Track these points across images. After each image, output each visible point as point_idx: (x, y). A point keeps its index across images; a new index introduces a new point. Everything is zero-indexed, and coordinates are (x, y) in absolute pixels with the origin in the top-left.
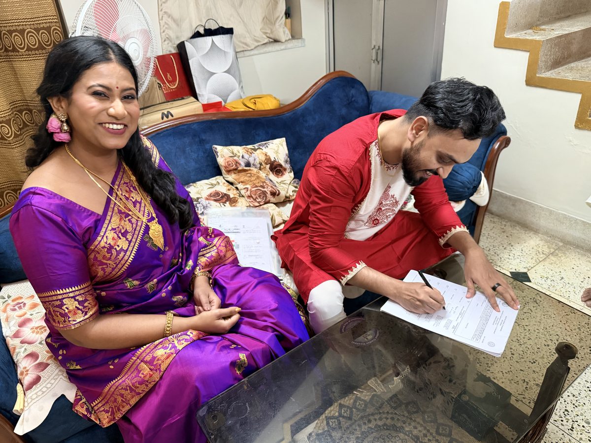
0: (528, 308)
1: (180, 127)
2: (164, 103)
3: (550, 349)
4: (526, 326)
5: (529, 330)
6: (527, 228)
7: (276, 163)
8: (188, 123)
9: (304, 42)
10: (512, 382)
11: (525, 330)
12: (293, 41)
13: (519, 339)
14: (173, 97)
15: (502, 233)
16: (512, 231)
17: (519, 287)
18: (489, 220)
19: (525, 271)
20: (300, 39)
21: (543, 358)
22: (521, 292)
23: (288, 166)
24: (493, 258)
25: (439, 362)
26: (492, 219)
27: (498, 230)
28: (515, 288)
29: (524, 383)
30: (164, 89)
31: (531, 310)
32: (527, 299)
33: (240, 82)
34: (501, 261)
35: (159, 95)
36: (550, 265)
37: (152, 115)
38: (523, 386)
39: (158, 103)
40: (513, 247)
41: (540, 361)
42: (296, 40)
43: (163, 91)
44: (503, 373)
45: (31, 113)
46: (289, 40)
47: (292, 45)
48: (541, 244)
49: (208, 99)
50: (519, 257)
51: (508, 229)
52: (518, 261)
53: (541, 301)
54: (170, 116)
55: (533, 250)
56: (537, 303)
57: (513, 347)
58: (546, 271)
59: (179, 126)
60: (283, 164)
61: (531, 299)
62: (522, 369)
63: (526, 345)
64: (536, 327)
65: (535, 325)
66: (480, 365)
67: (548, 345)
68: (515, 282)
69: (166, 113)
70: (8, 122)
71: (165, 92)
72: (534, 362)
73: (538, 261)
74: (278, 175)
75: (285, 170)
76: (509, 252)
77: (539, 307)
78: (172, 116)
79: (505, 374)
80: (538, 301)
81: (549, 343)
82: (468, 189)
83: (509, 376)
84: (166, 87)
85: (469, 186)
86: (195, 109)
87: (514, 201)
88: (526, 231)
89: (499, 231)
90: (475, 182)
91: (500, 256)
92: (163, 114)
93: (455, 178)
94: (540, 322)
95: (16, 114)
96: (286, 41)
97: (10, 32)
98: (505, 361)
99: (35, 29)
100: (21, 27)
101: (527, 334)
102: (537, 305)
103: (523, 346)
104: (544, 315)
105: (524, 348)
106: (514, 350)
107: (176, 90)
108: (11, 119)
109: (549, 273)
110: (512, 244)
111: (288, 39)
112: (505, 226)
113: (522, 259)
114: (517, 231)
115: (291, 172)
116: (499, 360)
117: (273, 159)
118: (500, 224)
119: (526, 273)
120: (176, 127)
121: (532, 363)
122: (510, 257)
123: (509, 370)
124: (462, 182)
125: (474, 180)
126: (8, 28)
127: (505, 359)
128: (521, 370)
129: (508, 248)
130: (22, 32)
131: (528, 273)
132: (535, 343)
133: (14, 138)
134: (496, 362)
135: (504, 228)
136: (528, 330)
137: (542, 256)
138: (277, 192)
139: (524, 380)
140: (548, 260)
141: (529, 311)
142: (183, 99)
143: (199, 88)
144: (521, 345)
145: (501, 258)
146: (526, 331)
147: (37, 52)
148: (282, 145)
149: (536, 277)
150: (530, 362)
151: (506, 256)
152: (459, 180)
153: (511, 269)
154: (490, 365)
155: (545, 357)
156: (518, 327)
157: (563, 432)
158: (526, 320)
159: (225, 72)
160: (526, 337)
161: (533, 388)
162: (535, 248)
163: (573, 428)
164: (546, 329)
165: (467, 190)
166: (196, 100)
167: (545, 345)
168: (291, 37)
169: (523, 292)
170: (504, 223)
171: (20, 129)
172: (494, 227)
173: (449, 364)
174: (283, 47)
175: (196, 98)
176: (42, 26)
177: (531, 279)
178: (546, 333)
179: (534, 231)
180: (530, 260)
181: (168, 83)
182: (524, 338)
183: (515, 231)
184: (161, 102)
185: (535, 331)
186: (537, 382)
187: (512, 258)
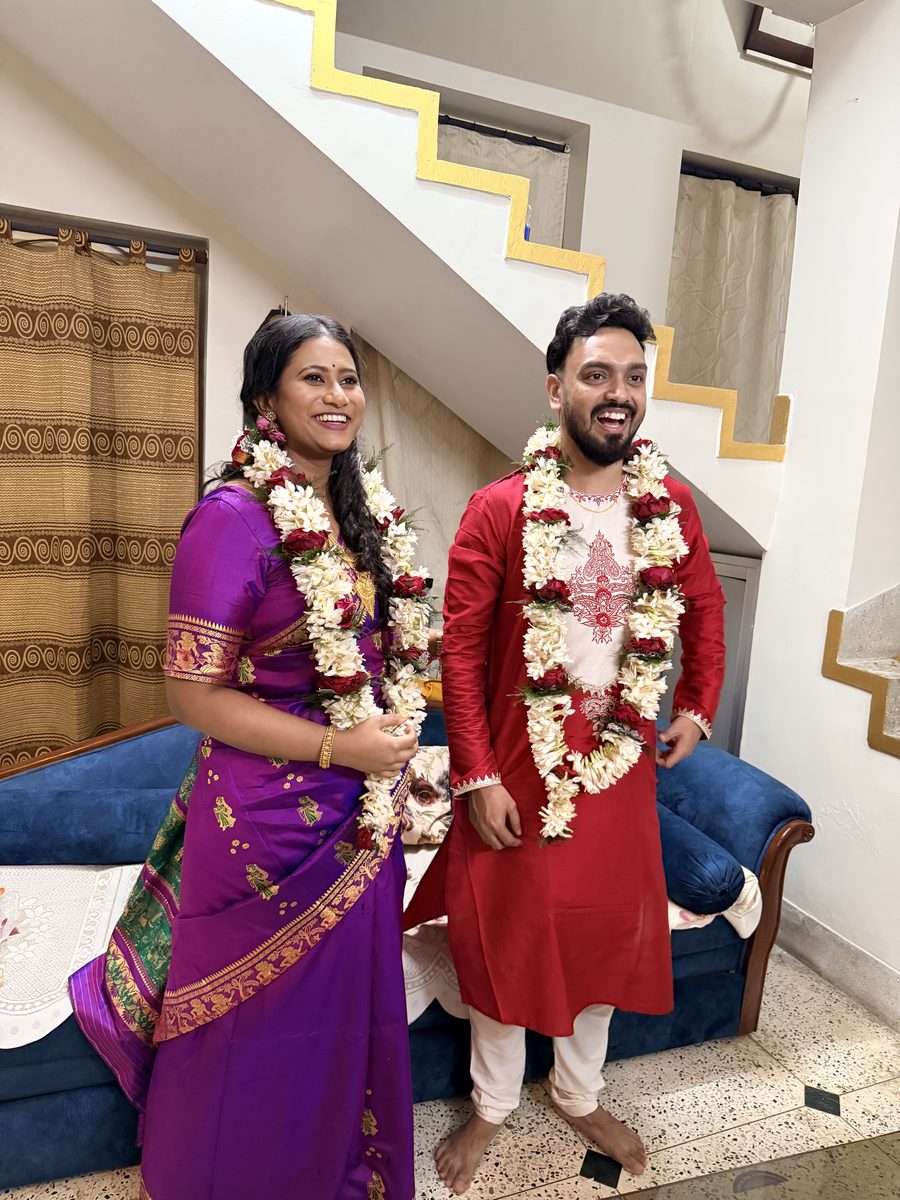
6: (877, 1016)
7: (421, 783)
15: (824, 1014)
16: (845, 1015)
18: (809, 985)
19: (837, 1092)
23: (442, 791)
24: (785, 1052)
26: (816, 984)
27: (819, 1005)
28: (801, 1118)
36: (892, 1095)
40: (834, 1043)
45: (117, 643)
48: (893, 1053)
50: (837, 1064)
51: (840, 1009)
52: (832, 1070)
53: (841, 1155)
55: (872, 1059)
56: (831, 1156)
58: (879, 1103)
60: (436, 787)
68: (806, 1109)
70: (80, 651)
73: (871, 1080)
74: (424, 802)
75: (437, 796)
76: (821, 1050)
82: (713, 892)
85: (713, 887)
87: (856, 957)
88: (873, 1022)
89: (819, 1008)
90: (726, 884)
91: (799, 1053)
95: (96, 642)
97: (129, 539)
99: (160, 541)
100: (144, 536)
102: (830, 1160)
104: (835, 1182)
108: (85, 647)
109: (883, 1108)
110: (834, 1038)
112: (836, 1001)
113: (841, 1070)
114: (857, 1019)
115: (447, 800)
117: (418, 776)
118: (827, 996)
119: (837, 1097)
122: (819, 1060)
124: (702, 877)
125: (723, 880)
126: (128, 534)
129: (823, 1043)
130: (143, 541)
131: (841, 1098)
133: (81, 673)
135: (833, 1005)
137: (883, 1074)
138: (409, 824)
140: (892, 1084)
141: (809, 1166)
145: (799, 1057)
147: (152, 568)
148: (440, 757)
149: (854, 1108)
151: (812, 1056)
153: (812, 1082)
162: (877, 1056)
165: (709, 894)
170: (836, 997)
171: (94, 663)
172: (812, 999)
176: (170, 537)
177: (841, 1110)
179: (889, 1025)
180: (856, 1076)
183: (850, 1017)
187: (822, 1062)
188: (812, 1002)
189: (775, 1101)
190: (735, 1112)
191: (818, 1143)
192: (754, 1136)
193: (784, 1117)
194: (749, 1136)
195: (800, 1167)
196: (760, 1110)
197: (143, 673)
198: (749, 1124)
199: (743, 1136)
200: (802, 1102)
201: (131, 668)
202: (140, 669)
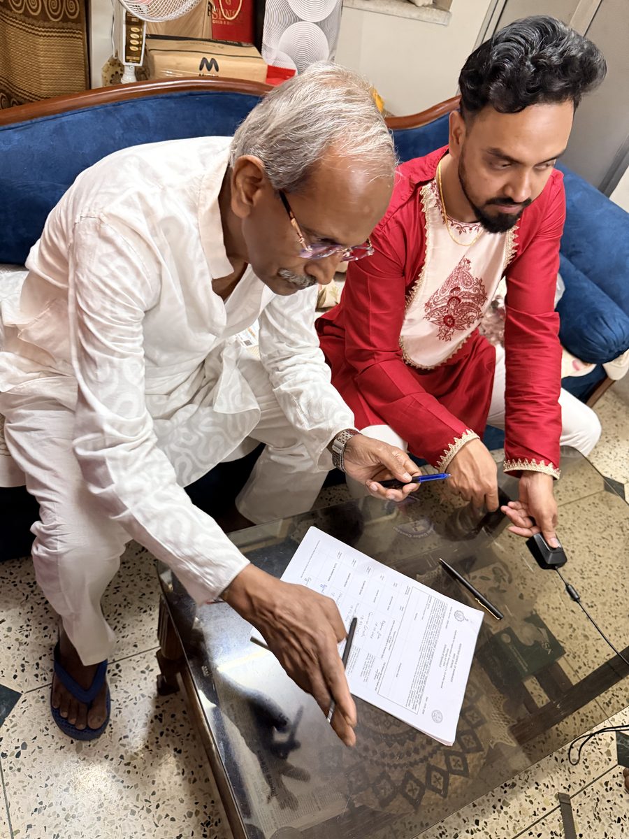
0: (609, 532)
1: (229, 96)
2: (209, 41)
3: (617, 597)
4: (600, 556)
5: (600, 563)
8: (243, 93)
9: (448, 19)
10: (557, 622)
11: (596, 561)
12: (435, 10)
13: (584, 570)
14: (225, 35)
15: (612, 419)
16: (625, 420)
17: (607, 501)
19: (622, 481)
20: (445, 10)
21: (604, 604)
22: (608, 509)
25: (489, 579)
27: (608, 411)
28: (602, 500)
29: (570, 628)
30: (215, 16)
31: (612, 537)
32: (612, 521)
33: (333, 49)
34: (596, 457)
35: (204, 26)
37: (185, 56)
38: (567, 632)
39: (199, 37)
40: (619, 443)
41: (600, 607)
42: (439, 10)
43: (212, 20)
44: (549, 607)
46: (428, 6)
47: (430, 16)
49: (276, 59)
50: (621, 459)
51: (622, 415)
52: (619, 464)
54: (213, 68)
57: (572, 578)
59: (228, 94)
61: (617, 522)
62: (575, 610)
63: (589, 581)
64: (611, 562)
65: (610, 559)
66: (524, 588)
67: (617, 591)
68: (605, 493)
69: (209, 60)
71: (214, 22)
72: (592, 607)
76: (611, 447)
77: (623, 536)
78: (217, 69)
79: (551, 610)
80: (625, 529)
81: (619, 588)
82: (610, 351)
83: (555, 614)
84: (218, 13)
85: (613, 348)
86: (256, 70)
89: (608, 413)
91: (598, 449)
92: (204, 59)
93: (599, 329)
94: (617, 557)
96: (423, 6)
98: (556, 592)
101: (596, 567)
103: (585, 580)
105: (586, 584)
106: (572, 582)
107: (231, 24)
110: (619, 438)
111: (427, 3)
112: (619, 409)
113: (625, 464)
116: (550, 589)
119: (622, 485)
120: (221, 94)
121: (589, 607)
122: (611, 456)
123: (558, 606)
124: (607, 339)
125: (624, 343)
127: (558, 590)
128: (572, 611)
129: (612, 442)
132: (602, 583)
134: (545, 590)
135: (617, 411)
136: (598, 562)
139: (572, 625)
141: (609, 538)
142: (240, 45)
143: (269, 35)
144: (583, 578)
145: (598, 453)
146: (595, 563)
150: (587, 604)
151: (606, 452)
152: (604, 335)
153: (606, 472)
154: (536, 591)
155: (608, 604)
156: (587, 554)
157: (596, 704)
158: (601, 548)
159: (315, 23)
160: (593, 570)
161: (579, 638)
163: (610, 703)
164: (622, 568)
165: (607, 352)
166: (259, 55)
167: (613, 589)
168: (431, 3)
169: (610, 509)
170: (619, 405)
172: (603, 406)
173: (499, 587)
174: (414, 15)
175: (260, 50)
178: (619, 574)
181: (223, 8)
182: (591, 571)
184: (204, 37)
185: (607, 566)
186: (586, 633)
187: (613, 458)
188: (603, 408)
189: (585, 486)
190: (560, 494)
191: (614, 519)
192: (574, 513)
193: (591, 500)
194: (570, 512)
195: (604, 538)
196: (576, 492)
197: (26, 19)
198: (570, 503)
199: (567, 513)
200: (602, 488)
201: (11, 10)
202: (23, 14)
